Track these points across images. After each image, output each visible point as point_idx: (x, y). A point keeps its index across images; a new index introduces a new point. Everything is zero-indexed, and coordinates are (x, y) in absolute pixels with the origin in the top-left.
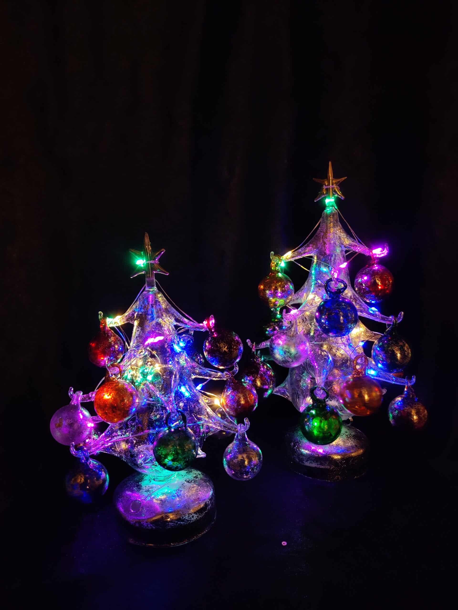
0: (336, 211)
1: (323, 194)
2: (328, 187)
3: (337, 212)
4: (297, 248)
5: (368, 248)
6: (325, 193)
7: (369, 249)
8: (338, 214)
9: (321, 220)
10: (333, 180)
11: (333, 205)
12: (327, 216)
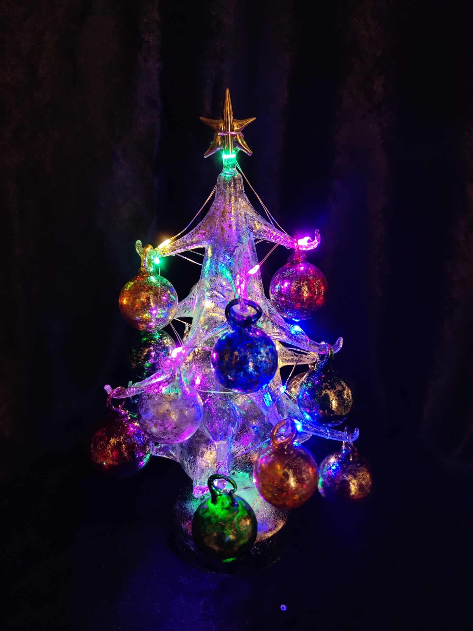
0: (240, 174)
1: (218, 146)
2: (226, 134)
3: (241, 177)
4: (179, 235)
5: (290, 237)
6: (220, 143)
7: (291, 239)
8: (242, 179)
9: (215, 189)
10: (233, 121)
11: (234, 165)
12: (226, 184)
